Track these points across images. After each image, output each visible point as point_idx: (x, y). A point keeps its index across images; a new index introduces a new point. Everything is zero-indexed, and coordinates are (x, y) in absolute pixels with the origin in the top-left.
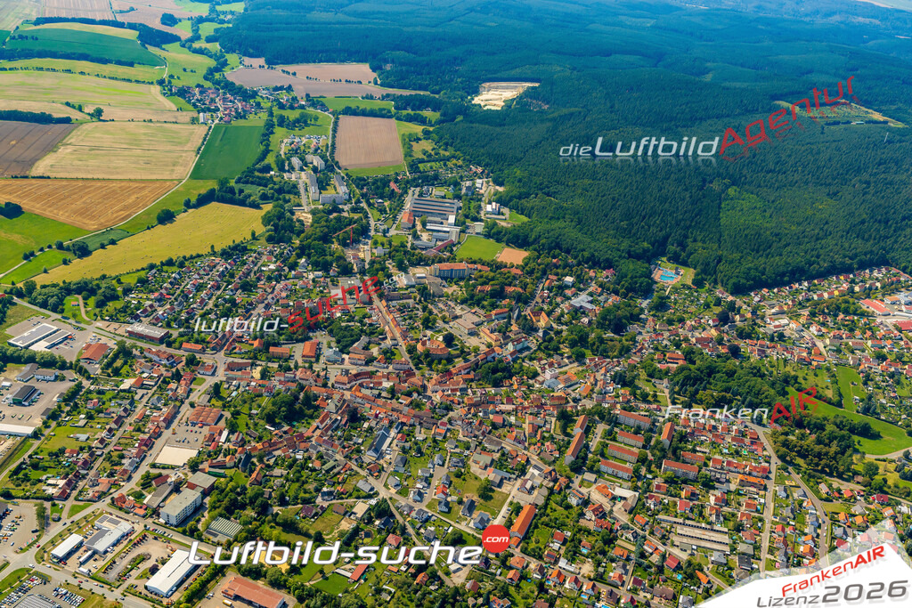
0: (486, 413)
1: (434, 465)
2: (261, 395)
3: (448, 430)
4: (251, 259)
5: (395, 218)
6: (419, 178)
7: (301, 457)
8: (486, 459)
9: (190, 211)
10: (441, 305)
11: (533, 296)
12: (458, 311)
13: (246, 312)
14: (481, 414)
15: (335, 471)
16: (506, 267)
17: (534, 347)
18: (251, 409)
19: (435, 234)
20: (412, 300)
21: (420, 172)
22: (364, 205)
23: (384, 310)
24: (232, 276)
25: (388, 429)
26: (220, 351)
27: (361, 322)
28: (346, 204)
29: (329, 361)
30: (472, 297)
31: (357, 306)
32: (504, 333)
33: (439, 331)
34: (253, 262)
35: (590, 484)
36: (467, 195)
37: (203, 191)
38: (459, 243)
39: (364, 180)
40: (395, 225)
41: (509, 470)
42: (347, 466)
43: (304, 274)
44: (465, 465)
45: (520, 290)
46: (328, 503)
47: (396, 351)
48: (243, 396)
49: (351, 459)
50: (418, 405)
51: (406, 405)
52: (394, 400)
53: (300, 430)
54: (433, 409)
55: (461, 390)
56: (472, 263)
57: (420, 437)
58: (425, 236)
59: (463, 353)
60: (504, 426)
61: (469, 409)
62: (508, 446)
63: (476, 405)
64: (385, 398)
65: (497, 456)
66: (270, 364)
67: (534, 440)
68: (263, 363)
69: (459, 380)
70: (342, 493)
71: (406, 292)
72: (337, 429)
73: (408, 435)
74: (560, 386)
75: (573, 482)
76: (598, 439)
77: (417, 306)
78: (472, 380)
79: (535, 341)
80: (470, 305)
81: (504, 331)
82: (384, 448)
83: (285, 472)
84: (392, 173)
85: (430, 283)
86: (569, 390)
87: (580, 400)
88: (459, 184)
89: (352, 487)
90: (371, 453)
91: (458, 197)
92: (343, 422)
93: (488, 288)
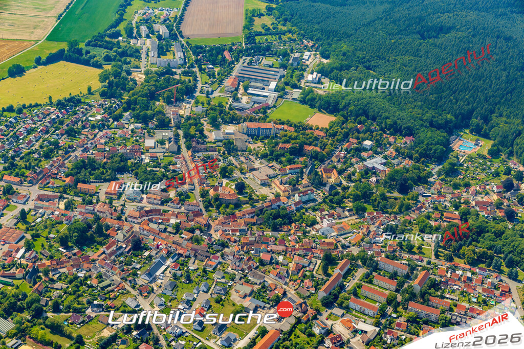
0: (257, 252)
1: (199, 292)
2: (61, 223)
3: (220, 263)
4: (82, 110)
5: (221, 82)
6: (252, 49)
7: (82, 275)
8: (247, 289)
9: (40, 67)
10: (242, 159)
11: (330, 155)
12: (257, 164)
13: (66, 153)
14: (252, 252)
15: (109, 289)
16: (311, 129)
17: (320, 200)
18: (49, 233)
19: (254, 97)
20: (217, 153)
21: (255, 43)
22: (196, 69)
23: (189, 159)
24: (61, 123)
25: (164, 259)
26: (35, 184)
27: (165, 168)
28: (179, 68)
29: (129, 199)
30: (272, 153)
31: (166, 154)
32: (294, 186)
33: (234, 181)
34: (83, 112)
35: (337, 317)
36: (292, 65)
37: (54, 51)
38: (275, 106)
39: (201, 48)
40: (219, 89)
41: (265, 300)
42: (121, 286)
43: (126, 126)
44: (227, 293)
45: (318, 149)
46: (96, 314)
47: (191, 195)
48: (46, 222)
49: (126, 280)
50: (198, 241)
51: (186, 239)
52: (178, 235)
53: (88, 254)
54: (210, 246)
55: (241, 231)
56: (280, 124)
57: (192, 267)
58: (245, 99)
59: (251, 201)
60: (271, 263)
61: (242, 247)
62: (270, 280)
63: (250, 244)
64: (170, 233)
65: (256, 288)
66: (76, 198)
67: (295, 277)
68: (70, 197)
69: (241, 224)
70: (111, 307)
71: (213, 145)
72: (120, 255)
73: (182, 265)
74: (333, 234)
75: (321, 315)
76: (356, 281)
77: (220, 158)
78: (254, 224)
79: (321, 194)
80: (269, 160)
81: (294, 185)
82: (158, 273)
83: (65, 286)
84: (230, 43)
85: (236, 139)
86: (341, 238)
87: (349, 247)
88: (289, 55)
89: (121, 303)
90: (144, 276)
91: (284, 67)
92: (127, 250)
93: (288, 146)
